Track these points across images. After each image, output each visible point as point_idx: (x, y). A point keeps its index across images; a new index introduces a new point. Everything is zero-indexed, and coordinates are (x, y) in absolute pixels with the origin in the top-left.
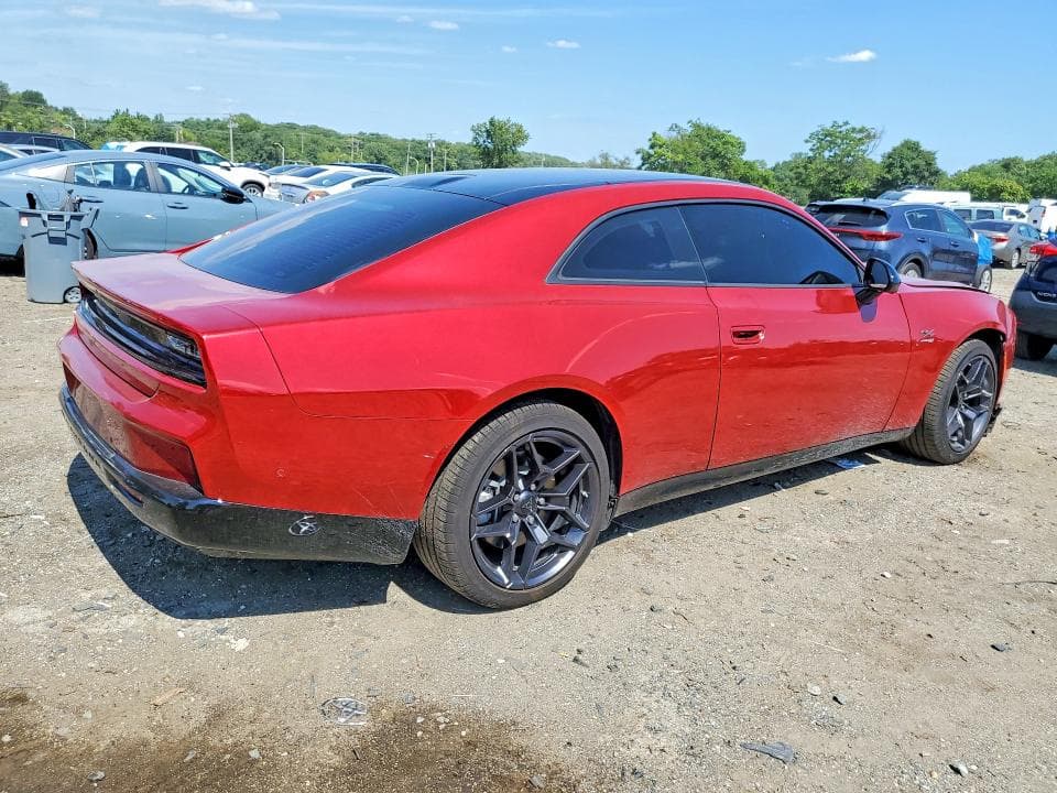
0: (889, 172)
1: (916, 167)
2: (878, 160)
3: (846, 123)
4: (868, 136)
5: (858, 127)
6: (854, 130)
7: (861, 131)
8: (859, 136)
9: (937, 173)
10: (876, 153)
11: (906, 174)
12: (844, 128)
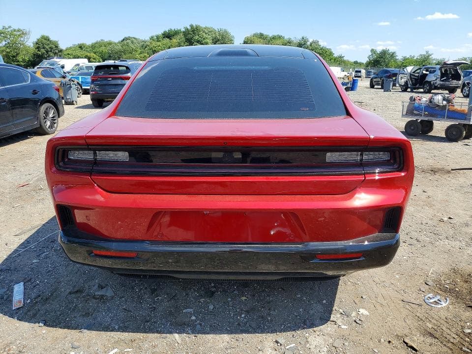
0: (39, 50)
1: (51, 48)
2: (32, 45)
3: (10, 27)
4: (23, 33)
5: (16, 28)
6: (15, 30)
7: (19, 31)
8: (18, 33)
9: (61, 51)
10: (30, 42)
11: (47, 52)
12: (9, 30)
